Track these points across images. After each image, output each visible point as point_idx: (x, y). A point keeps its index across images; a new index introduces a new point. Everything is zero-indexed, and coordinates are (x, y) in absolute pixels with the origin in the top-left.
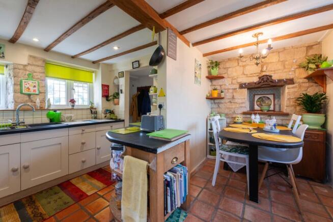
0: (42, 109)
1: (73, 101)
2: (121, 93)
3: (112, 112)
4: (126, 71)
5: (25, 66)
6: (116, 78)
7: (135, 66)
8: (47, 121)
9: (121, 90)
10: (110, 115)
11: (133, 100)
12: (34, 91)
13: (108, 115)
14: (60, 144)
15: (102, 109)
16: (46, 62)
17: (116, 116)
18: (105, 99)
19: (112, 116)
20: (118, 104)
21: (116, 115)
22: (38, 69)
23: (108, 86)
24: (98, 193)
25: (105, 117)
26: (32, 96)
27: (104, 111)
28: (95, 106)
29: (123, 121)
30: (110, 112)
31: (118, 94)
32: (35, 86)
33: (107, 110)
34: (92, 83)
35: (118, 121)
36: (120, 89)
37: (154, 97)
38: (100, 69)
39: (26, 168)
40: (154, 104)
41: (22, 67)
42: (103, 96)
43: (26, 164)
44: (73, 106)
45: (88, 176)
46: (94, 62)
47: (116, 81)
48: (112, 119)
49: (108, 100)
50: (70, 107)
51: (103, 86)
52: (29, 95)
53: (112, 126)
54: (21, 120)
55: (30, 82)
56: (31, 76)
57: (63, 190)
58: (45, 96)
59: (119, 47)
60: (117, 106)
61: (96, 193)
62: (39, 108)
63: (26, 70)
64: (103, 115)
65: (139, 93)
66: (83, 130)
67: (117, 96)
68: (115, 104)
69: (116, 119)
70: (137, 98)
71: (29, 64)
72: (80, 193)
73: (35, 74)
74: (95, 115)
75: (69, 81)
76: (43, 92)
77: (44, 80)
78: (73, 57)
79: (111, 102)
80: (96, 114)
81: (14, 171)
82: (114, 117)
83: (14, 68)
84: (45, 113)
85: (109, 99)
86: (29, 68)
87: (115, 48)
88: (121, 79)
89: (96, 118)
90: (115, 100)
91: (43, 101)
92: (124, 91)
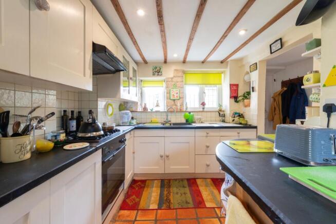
0: (181, 111)
1: (203, 104)
2: (253, 91)
3: (241, 116)
4: (260, 61)
5: (172, 78)
6: (248, 73)
7: (274, 49)
8: (184, 121)
9: (253, 88)
10: (239, 118)
11: (275, 100)
12: (177, 97)
13: (237, 119)
14: (188, 143)
15: (230, 111)
16: (184, 72)
17: (247, 121)
18: (233, 100)
19: (241, 120)
20: (248, 105)
21: (245, 120)
22: (179, 79)
23: (237, 85)
24: (216, 209)
25: (233, 120)
26: (175, 101)
27: (232, 115)
28: (223, 108)
29: (256, 127)
30: (239, 116)
31: (249, 93)
32: (177, 93)
33: (236, 113)
34: (221, 84)
35: (247, 126)
36: (252, 86)
37: (313, 91)
38: (229, 67)
39: (167, 157)
40: (314, 104)
41: (170, 80)
42: (231, 97)
43: (167, 154)
44: (204, 108)
45: (212, 182)
46: (222, 62)
47: (246, 78)
48: (240, 124)
49: (236, 101)
50: (202, 110)
51: (231, 85)
52: (174, 100)
53: (238, 133)
54: (169, 119)
55: (175, 90)
56: (175, 86)
57: (189, 187)
58: (183, 101)
59: (246, 30)
60: (247, 108)
61: (214, 208)
62: (179, 110)
63: (172, 81)
64: (231, 119)
65: (285, 89)
66: (208, 134)
67: (247, 95)
68: (246, 106)
69: (246, 124)
70: (280, 97)
71: (174, 76)
72: (200, 199)
73: (177, 83)
74: (223, 118)
75: (201, 86)
76: (182, 98)
77: (182, 88)
78: (203, 62)
79: (241, 104)
80: (224, 116)
81: (161, 157)
82: (243, 122)
83: (167, 81)
84: (183, 114)
85: (238, 100)
86: (175, 80)
87: (241, 32)
88: (252, 73)
89: (224, 121)
90: (246, 100)
91: (182, 105)
92: (256, 88)
